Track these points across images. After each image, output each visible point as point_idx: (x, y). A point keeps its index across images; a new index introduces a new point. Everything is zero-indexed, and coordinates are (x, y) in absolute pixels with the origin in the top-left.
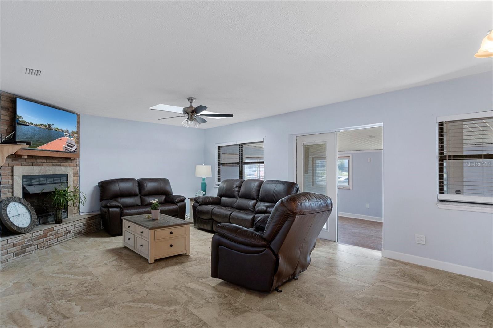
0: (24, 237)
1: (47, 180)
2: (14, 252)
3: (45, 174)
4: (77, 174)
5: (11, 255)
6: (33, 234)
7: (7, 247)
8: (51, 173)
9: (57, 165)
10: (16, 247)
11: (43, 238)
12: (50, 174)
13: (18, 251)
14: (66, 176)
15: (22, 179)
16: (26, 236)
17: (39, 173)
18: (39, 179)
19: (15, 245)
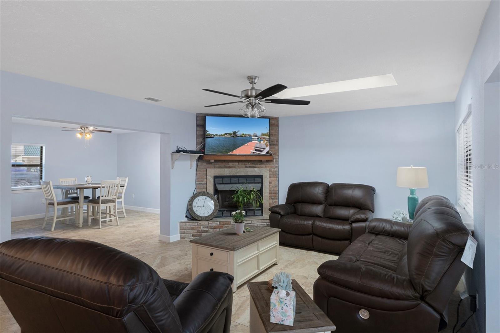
0: (201, 224)
1: (239, 180)
2: (192, 233)
3: (236, 175)
4: (275, 176)
5: (188, 235)
6: (209, 223)
7: (185, 228)
8: (243, 174)
9: (250, 167)
10: (193, 230)
11: (220, 228)
12: (241, 175)
13: (195, 233)
14: (261, 177)
15: (213, 178)
16: (202, 223)
17: (230, 174)
18: (231, 179)
19: (192, 228)
